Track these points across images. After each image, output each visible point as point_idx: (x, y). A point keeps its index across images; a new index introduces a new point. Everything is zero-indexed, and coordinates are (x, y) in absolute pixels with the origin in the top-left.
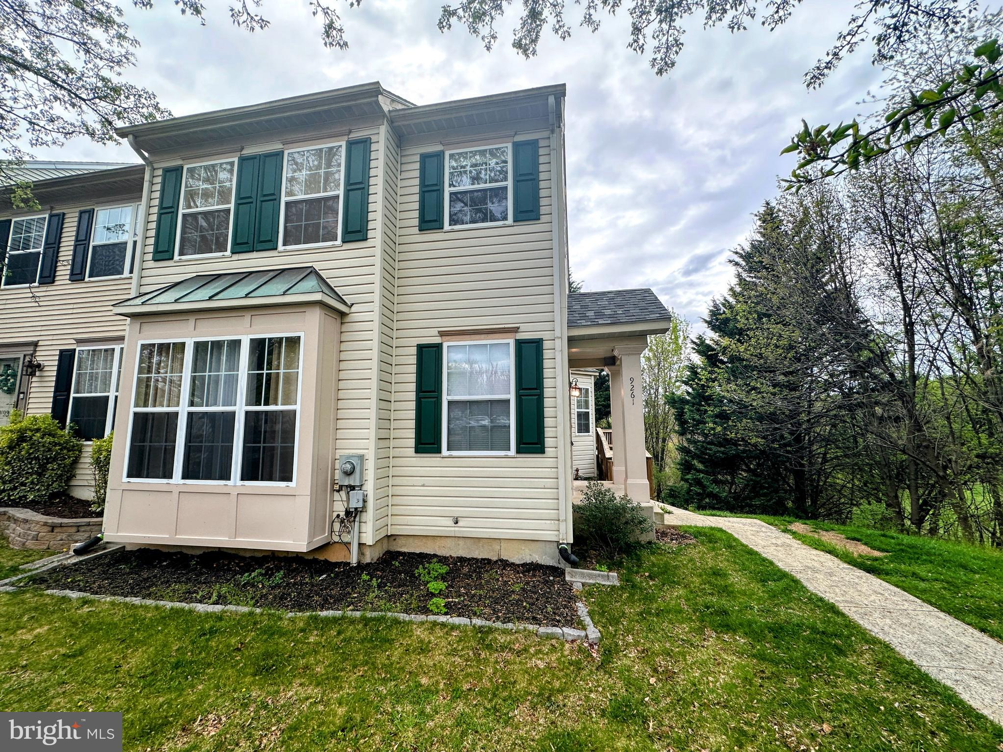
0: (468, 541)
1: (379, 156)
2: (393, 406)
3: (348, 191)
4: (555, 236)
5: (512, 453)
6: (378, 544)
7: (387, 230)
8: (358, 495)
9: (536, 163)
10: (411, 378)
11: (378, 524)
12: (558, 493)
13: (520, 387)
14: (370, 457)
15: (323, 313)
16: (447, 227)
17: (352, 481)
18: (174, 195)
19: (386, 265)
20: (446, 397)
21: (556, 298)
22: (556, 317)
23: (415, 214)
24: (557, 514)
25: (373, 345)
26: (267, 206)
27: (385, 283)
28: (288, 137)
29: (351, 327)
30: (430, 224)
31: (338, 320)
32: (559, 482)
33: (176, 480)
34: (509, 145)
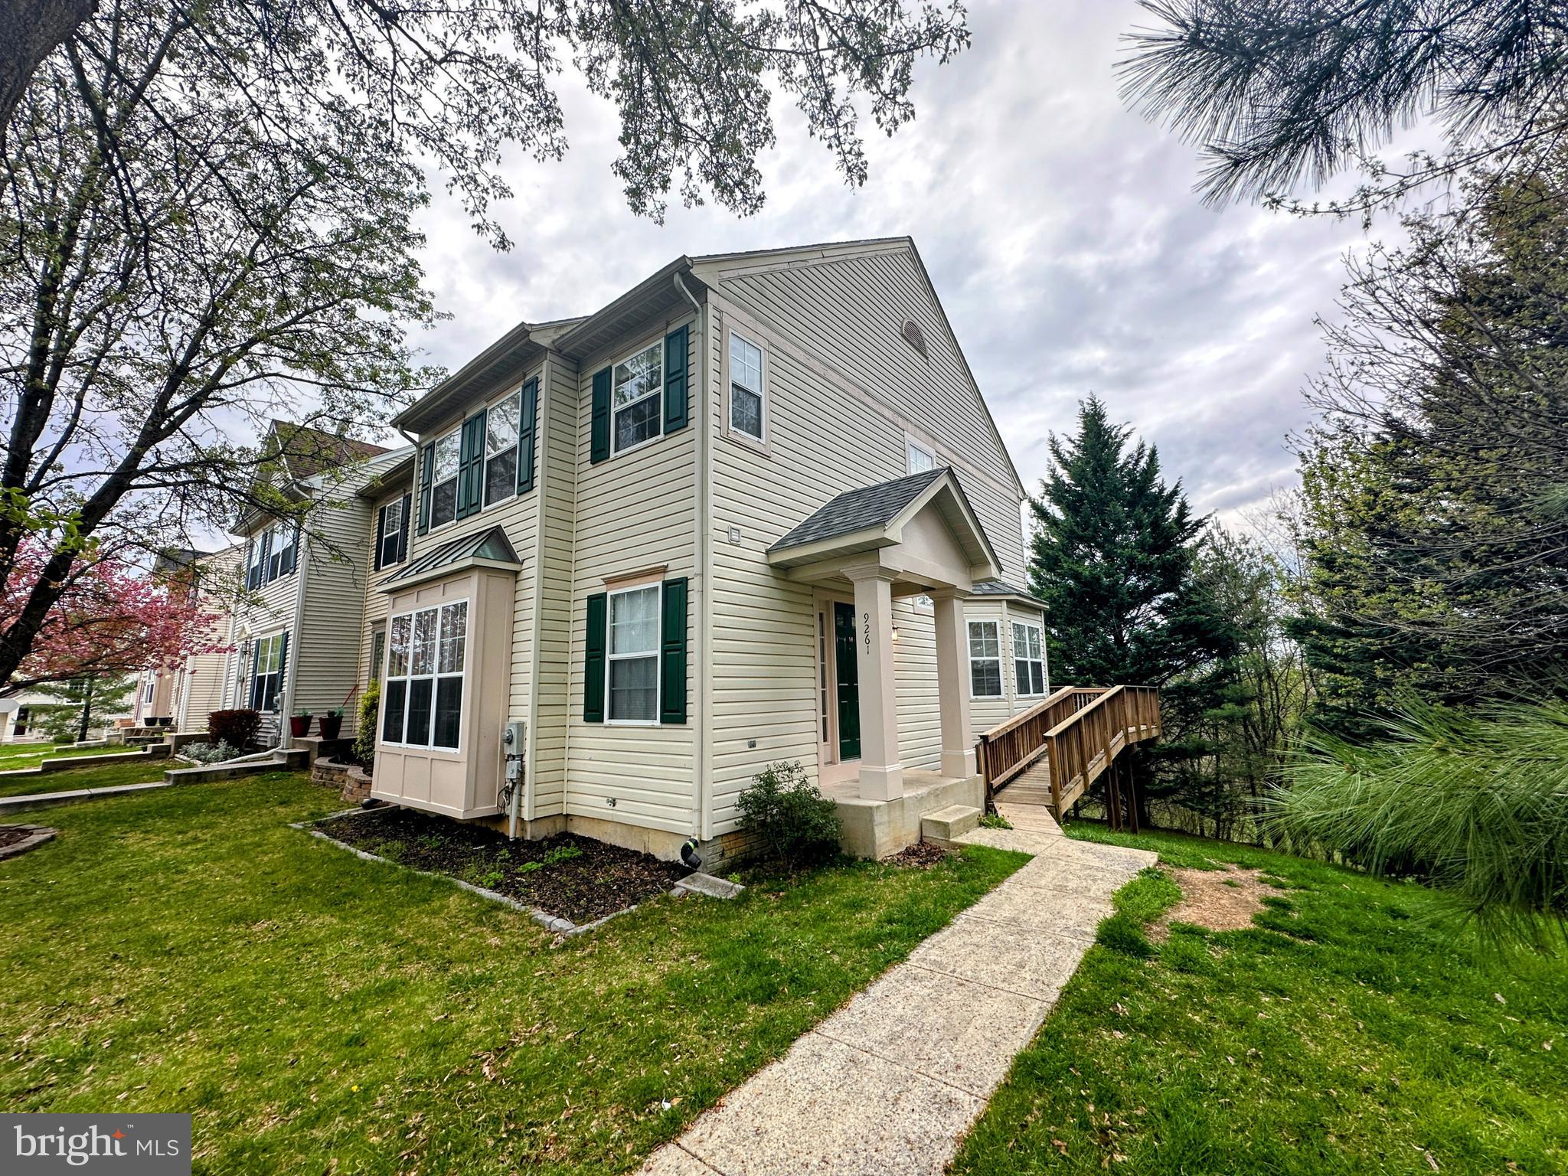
0: (624, 827)
1: (542, 395)
2: (570, 668)
3: (521, 439)
4: (697, 445)
5: (657, 723)
6: (544, 822)
7: (554, 473)
8: (514, 765)
9: (685, 355)
10: (583, 635)
11: (541, 800)
12: (693, 774)
13: (665, 641)
14: (528, 725)
15: (484, 576)
16: (612, 455)
17: (512, 750)
18: (430, 471)
19: (552, 512)
20: (609, 656)
21: (696, 525)
22: (696, 548)
23: (589, 446)
24: (692, 801)
25: (533, 603)
26: (476, 469)
27: (551, 532)
28: (489, 394)
29: (522, 585)
30: (599, 454)
31: (512, 580)
32: (694, 761)
33: (404, 744)
34: (662, 341)
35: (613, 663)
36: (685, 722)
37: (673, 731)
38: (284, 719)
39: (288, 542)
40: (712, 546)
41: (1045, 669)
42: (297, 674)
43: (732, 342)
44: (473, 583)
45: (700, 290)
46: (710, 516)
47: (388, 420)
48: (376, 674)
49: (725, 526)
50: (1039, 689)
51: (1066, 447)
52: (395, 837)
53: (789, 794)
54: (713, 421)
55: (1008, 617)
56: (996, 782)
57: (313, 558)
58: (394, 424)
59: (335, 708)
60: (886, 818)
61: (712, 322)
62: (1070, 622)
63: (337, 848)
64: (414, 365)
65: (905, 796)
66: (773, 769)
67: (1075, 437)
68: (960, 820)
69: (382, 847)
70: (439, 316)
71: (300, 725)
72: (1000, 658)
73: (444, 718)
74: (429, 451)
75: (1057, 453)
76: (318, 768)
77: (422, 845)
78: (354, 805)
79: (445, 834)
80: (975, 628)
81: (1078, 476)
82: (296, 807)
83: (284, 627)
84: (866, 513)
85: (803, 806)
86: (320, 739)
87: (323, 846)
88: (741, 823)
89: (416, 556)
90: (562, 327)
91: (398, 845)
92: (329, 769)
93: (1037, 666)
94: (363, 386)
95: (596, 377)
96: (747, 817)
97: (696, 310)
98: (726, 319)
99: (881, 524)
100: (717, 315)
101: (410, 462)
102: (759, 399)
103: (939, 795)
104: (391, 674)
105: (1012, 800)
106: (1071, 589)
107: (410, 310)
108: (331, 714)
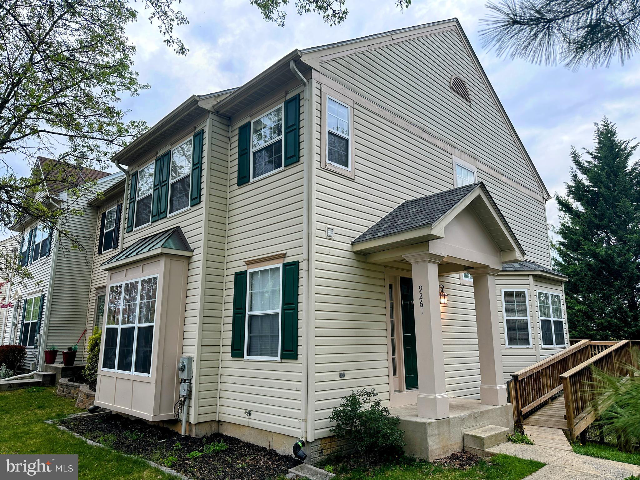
0: (256, 431)
1: (206, 141)
2: (223, 321)
3: (193, 170)
4: (305, 174)
5: (278, 358)
6: (204, 425)
7: (214, 192)
8: (185, 386)
9: (297, 114)
10: (231, 299)
11: (202, 410)
12: (301, 394)
13: (284, 303)
14: (195, 359)
15: (169, 260)
16: (251, 180)
17: (184, 376)
18: (135, 189)
19: (213, 218)
20: (248, 313)
21: (304, 226)
22: (304, 242)
23: (236, 174)
24: (301, 414)
25: (199, 277)
26: (164, 189)
27: (212, 231)
28: (173, 140)
29: (191, 266)
30: (243, 180)
31: (186, 262)
32: (302, 385)
33: (116, 370)
34: (283, 105)
35: (251, 317)
36: (297, 359)
37: (289, 364)
38: (40, 352)
39: (46, 236)
40: (315, 240)
41: (565, 327)
42: (49, 322)
43: (329, 105)
44: (161, 265)
45: (307, 70)
46: (314, 220)
47: (109, 156)
48: (97, 322)
49: (324, 226)
50: (561, 341)
51: (585, 158)
52: (110, 432)
53: (367, 411)
54: (316, 157)
55: (535, 288)
56: (525, 410)
57: (61, 246)
58: (113, 160)
59: (72, 345)
60: (436, 432)
61: (315, 91)
62: (590, 290)
63: (74, 437)
64: (126, 121)
65: (451, 416)
66: (356, 393)
67: (592, 150)
68: (493, 436)
69: (102, 438)
70: (142, 87)
71: (50, 356)
72: (528, 318)
73: (141, 354)
74: (135, 177)
75: (578, 163)
76: (62, 385)
77: (126, 438)
78: (84, 410)
79: (141, 431)
80: (509, 295)
81: (595, 179)
82: (48, 410)
83: (42, 291)
84: (420, 216)
85: (376, 420)
86: (62, 366)
87: (65, 436)
88: (334, 430)
89: (126, 246)
90: (218, 96)
91: (111, 437)
92: (68, 386)
93: (559, 324)
94: (95, 135)
95: (241, 129)
96: (338, 427)
97: (305, 84)
98: (324, 89)
99: (429, 225)
100: (319, 87)
101: (122, 183)
102: (347, 141)
103: (477, 417)
104: (108, 323)
105: (538, 424)
106: (590, 265)
107: (124, 85)
108: (70, 349)
